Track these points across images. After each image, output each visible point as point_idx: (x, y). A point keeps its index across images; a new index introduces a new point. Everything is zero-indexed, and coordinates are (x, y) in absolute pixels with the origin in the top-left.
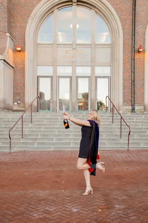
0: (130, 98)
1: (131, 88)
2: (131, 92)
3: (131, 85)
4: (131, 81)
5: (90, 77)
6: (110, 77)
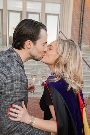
0: (78, 36)
1: (79, 27)
2: (78, 30)
3: (79, 23)
4: (79, 20)
5: (40, 14)
6: (60, 15)
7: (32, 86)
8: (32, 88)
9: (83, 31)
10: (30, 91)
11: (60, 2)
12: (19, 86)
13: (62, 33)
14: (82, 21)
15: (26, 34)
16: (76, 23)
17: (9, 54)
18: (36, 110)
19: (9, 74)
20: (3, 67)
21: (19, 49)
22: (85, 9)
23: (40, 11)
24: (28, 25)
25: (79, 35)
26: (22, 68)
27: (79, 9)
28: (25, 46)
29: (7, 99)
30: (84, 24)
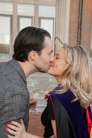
1: (77, 32)
2: (77, 36)
3: (77, 28)
4: (77, 24)
5: (33, 18)
6: (56, 18)
7: (34, 102)
8: (34, 105)
9: (82, 36)
10: (30, 108)
11: (55, 5)
12: (19, 102)
13: (58, 39)
14: (81, 26)
15: (29, 44)
16: (74, 28)
17: (11, 65)
18: (31, 127)
19: (9, 88)
20: (3, 80)
21: (22, 61)
22: (83, 12)
23: (33, 15)
24: (30, 34)
25: (78, 41)
26: (24, 83)
27: (77, 12)
28: (29, 58)
29: (4, 115)
30: (82, 28)
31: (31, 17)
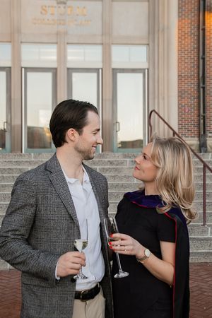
0: (196, 118)
1: (196, 95)
3: (196, 87)
4: (196, 79)
5: (100, 70)
6: (148, 69)
9: (208, 104)
11: (146, 42)
14: (204, 82)
16: (189, 87)
23: (99, 65)
25: (199, 115)
27: (194, 55)
31: (96, 70)
